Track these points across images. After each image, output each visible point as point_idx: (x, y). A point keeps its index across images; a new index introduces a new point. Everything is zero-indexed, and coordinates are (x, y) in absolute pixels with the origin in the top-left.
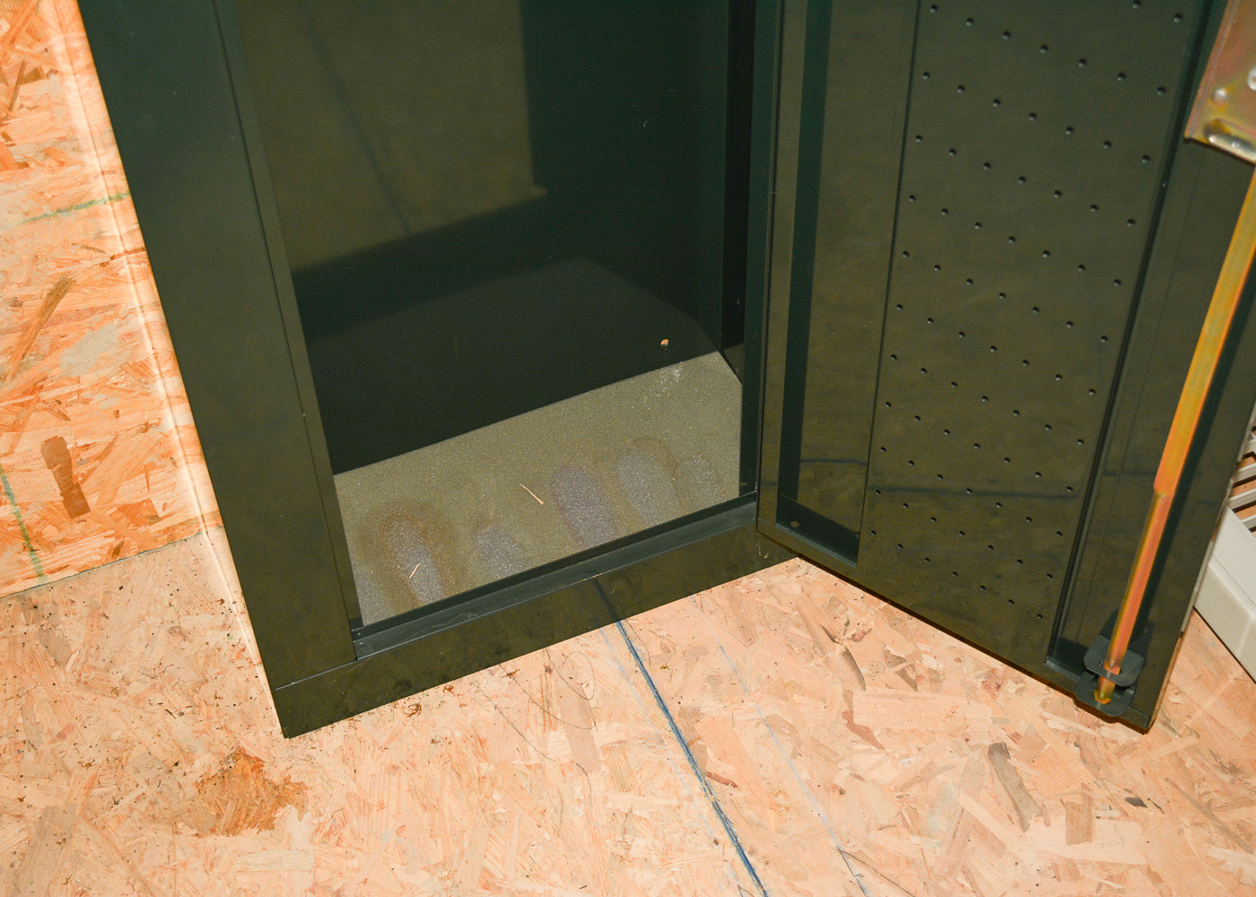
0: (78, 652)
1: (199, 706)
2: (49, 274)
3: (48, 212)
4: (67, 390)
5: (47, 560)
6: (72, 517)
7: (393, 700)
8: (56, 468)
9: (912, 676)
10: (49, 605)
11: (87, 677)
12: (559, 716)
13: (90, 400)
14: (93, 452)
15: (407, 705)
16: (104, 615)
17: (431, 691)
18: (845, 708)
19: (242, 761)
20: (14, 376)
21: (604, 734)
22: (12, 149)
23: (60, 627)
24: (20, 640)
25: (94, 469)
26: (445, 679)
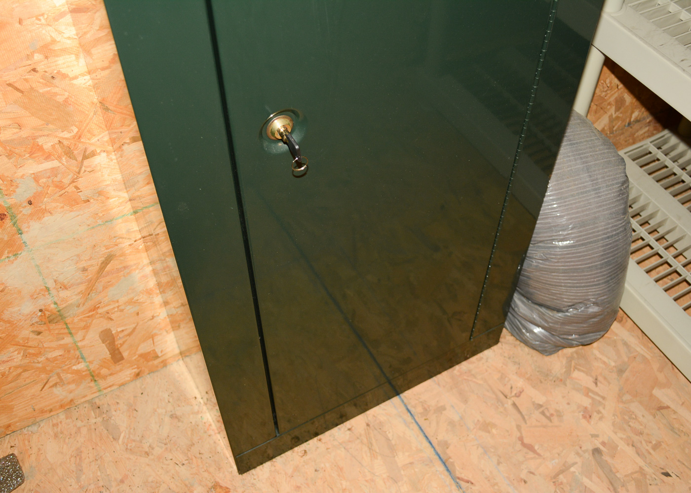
0: (124, 432)
1: (192, 459)
2: (101, 253)
3: (101, 223)
4: (112, 307)
5: (102, 383)
6: (115, 363)
7: (291, 448)
8: (106, 343)
9: (548, 414)
10: (106, 406)
11: (131, 446)
12: (378, 451)
13: (124, 309)
14: (126, 333)
15: (299, 451)
16: (135, 410)
17: (311, 442)
18: (518, 435)
19: (218, 490)
20: (84, 304)
21: (402, 459)
22: (80, 194)
23: (113, 418)
24: (93, 427)
25: (126, 340)
26: (316, 434)
